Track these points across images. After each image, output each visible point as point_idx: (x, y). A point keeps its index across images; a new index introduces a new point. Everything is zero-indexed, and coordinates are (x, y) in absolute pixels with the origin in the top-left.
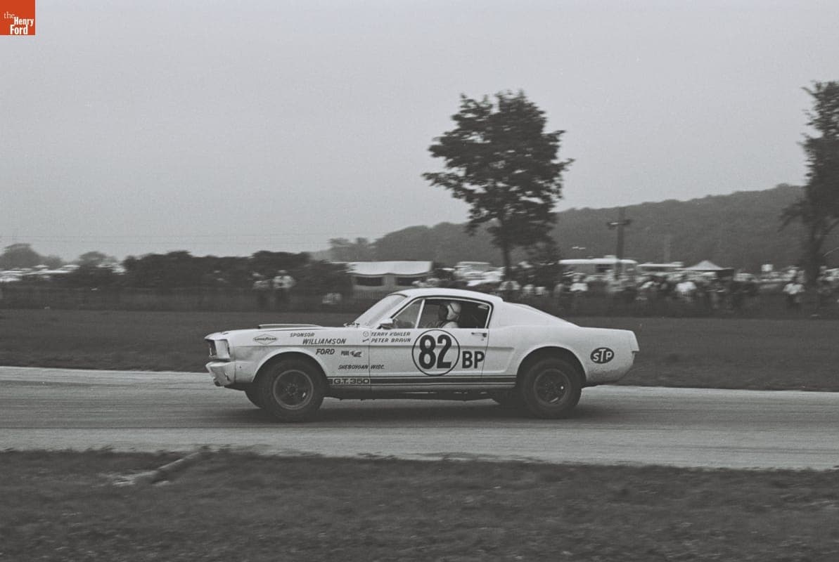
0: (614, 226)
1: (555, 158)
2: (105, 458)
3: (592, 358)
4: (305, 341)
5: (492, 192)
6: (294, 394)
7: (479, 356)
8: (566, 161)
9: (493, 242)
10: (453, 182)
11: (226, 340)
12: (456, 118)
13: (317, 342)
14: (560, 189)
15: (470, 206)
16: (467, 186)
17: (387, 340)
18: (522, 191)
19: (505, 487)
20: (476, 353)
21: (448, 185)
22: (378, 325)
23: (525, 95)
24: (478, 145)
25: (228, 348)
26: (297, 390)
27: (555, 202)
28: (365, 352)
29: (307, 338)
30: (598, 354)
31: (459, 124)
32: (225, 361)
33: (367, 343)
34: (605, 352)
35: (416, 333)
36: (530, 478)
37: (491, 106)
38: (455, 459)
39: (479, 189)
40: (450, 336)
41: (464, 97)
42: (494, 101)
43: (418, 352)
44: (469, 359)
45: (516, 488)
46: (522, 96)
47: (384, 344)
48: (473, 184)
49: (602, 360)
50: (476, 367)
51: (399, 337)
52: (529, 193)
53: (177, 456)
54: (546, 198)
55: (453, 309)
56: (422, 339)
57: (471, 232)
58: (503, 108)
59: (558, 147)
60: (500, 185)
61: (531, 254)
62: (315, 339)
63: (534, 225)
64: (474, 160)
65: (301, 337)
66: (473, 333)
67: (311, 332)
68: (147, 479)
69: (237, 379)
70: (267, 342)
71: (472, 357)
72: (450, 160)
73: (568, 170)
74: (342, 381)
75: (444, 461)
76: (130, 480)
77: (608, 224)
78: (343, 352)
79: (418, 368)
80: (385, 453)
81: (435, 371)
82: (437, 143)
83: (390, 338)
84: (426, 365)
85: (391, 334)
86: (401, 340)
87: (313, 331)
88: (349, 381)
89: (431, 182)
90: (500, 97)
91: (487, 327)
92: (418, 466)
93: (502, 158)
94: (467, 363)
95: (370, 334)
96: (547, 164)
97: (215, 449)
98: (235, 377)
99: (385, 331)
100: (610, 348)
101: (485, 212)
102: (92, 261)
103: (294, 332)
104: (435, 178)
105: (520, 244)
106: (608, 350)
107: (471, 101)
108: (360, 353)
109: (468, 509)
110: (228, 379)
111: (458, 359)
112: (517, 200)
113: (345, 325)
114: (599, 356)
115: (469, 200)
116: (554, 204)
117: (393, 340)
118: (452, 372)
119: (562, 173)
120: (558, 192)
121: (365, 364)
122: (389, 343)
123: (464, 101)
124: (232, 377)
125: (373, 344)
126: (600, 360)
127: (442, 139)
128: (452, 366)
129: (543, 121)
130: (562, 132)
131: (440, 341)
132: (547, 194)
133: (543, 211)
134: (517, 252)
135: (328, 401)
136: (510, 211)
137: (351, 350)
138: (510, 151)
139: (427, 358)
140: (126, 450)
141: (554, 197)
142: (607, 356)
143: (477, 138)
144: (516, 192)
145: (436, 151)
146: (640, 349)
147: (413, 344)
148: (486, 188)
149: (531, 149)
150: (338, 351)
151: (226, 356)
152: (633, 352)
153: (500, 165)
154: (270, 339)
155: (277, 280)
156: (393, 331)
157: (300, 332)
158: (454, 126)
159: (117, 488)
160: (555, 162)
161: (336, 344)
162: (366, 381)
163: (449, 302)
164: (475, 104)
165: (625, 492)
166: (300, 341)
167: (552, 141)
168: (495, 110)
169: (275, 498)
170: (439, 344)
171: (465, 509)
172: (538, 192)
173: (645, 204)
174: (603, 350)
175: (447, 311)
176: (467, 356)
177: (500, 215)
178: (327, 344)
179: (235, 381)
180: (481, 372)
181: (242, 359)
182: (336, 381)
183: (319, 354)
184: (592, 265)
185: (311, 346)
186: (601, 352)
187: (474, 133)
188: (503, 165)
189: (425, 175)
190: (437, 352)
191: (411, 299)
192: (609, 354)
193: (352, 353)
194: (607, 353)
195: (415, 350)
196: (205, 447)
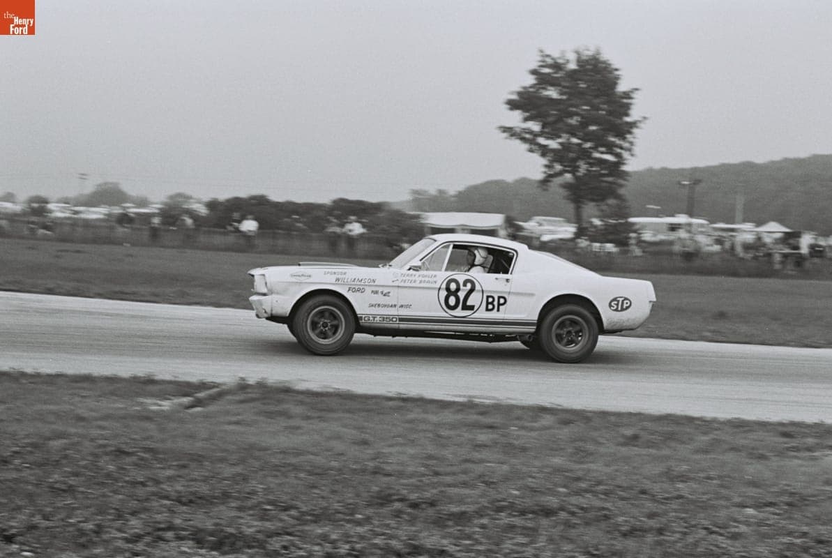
0: (684, 185)
1: (627, 115)
2: (146, 385)
3: (610, 306)
4: (338, 280)
5: (566, 147)
6: (327, 329)
7: (502, 301)
8: (640, 119)
9: (565, 198)
10: (527, 136)
11: (264, 275)
12: (534, 72)
13: (349, 280)
14: (633, 147)
15: (544, 161)
16: (542, 141)
17: (415, 282)
18: (595, 148)
19: (523, 428)
20: (499, 298)
21: (524, 139)
22: (408, 267)
23: (601, 52)
24: (552, 100)
25: (266, 284)
26: (329, 324)
27: (625, 159)
28: (393, 292)
29: (340, 276)
30: (616, 302)
31: (536, 79)
32: (264, 295)
33: (396, 284)
34: (623, 301)
35: (442, 276)
36: (547, 420)
37: (568, 61)
38: (479, 400)
39: (553, 144)
40: (475, 281)
41: (541, 51)
42: (572, 57)
43: (444, 293)
44: (492, 303)
45: (532, 429)
46: (598, 53)
47: (413, 285)
48: (548, 138)
49: (619, 309)
50: (498, 310)
51: (427, 279)
52: (603, 149)
53: (215, 385)
54: (618, 155)
55: (480, 256)
56: (447, 283)
57: (545, 187)
58: (581, 64)
59: (631, 104)
60: (575, 140)
61: (602, 211)
62: (347, 277)
63: (606, 182)
64: (549, 115)
65: (334, 276)
66: (497, 279)
67: (344, 271)
68: (180, 405)
69: (274, 312)
70: (303, 278)
71: (495, 302)
72: (527, 114)
73: (641, 128)
74: (371, 318)
75: (469, 401)
76: (166, 405)
77: (679, 183)
78: (372, 291)
79: (443, 308)
80: (413, 392)
81: (459, 312)
82: (514, 97)
83: (418, 279)
84: (451, 307)
85: (419, 276)
86: (428, 282)
87: (346, 270)
88: (378, 319)
89: (505, 135)
90: (577, 52)
91: (511, 274)
92: (443, 405)
93: (577, 114)
94: (490, 307)
95: (400, 275)
96: (619, 121)
97: (251, 381)
98: (272, 310)
99: (414, 272)
100: (628, 297)
101: (558, 167)
102: (179, 202)
103: (327, 270)
104: (510, 131)
105: (593, 200)
106: (626, 299)
107: (548, 56)
108: (389, 293)
109: (479, 446)
110: (265, 312)
111: (481, 303)
112: (590, 157)
113: (380, 266)
114: (617, 305)
115: (543, 155)
116: (625, 162)
117: (421, 282)
118: (476, 315)
119: (635, 130)
120: (629, 150)
121: (393, 304)
122: (417, 284)
123: (543, 56)
124: (268, 310)
125: (402, 284)
126: (617, 308)
127: (519, 94)
128: (475, 310)
129: (617, 78)
130: (637, 89)
131: (465, 285)
132: (619, 150)
133: (615, 169)
134: (590, 209)
135: (359, 338)
136: (583, 168)
137: (380, 289)
138: (585, 108)
139: (452, 301)
140: (168, 377)
141: (625, 154)
142: (625, 306)
143: (552, 93)
144: (590, 148)
145: (513, 105)
146: (657, 299)
147: (439, 287)
148: (561, 144)
149: (605, 106)
150: (368, 290)
151: (265, 291)
152: (650, 302)
153: (574, 121)
154: (305, 276)
155: (349, 227)
156: (421, 272)
157: (334, 271)
158: (530, 80)
159: (153, 412)
160: (628, 119)
161: (366, 284)
162: (394, 320)
163: (476, 248)
164: (553, 59)
165: (635, 437)
166: (332, 279)
167: (626, 98)
168: (572, 66)
169: (298, 428)
170: (465, 288)
171: (477, 446)
172: (610, 148)
173: (723, 165)
174: (621, 299)
175: (475, 256)
176: (490, 300)
177: (574, 170)
178: (358, 283)
179: (272, 314)
180: (503, 315)
181: (278, 293)
182: (366, 319)
183: (350, 291)
184: (663, 224)
185: (341, 284)
186: (618, 301)
187: (550, 88)
188: (577, 121)
189: (501, 127)
190: (462, 295)
191: (440, 243)
192: (627, 303)
193: (382, 293)
194: (625, 302)
195: (441, 292)
196: (243, 379)
